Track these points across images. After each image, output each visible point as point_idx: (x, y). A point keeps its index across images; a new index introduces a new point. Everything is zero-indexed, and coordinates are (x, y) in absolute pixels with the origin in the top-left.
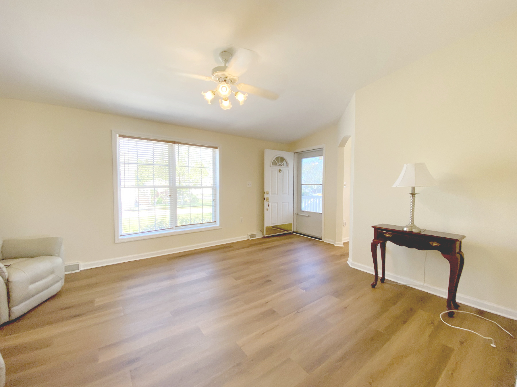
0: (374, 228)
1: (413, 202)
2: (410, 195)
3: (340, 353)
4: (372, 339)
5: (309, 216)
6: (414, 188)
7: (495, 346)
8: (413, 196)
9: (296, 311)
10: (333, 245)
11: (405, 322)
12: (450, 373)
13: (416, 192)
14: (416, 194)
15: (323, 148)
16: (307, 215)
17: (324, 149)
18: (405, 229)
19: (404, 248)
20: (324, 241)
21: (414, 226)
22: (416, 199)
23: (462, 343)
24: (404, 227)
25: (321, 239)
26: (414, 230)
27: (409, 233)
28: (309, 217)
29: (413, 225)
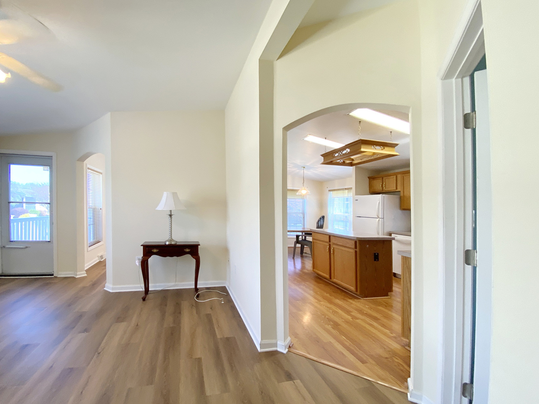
0: (142, 247)
1: (171, 221)
2: (169, 216)
3: (161, 356)
4: (172, 334)
5: (27, 247)
6: (171, 211)
7: (223, 303)
8: (171, 217)
9: (97, 353)
10: (73, 277)
11: (180, 313)
12: (217, 326)
13: (172, 214)
14: (173, 215)
15: (52, 157)
16: (24, 247)
17: (54, 158)
18: (167, 243)
19: (175, 257)
20: (58, 276)
21: (173, 240)
22: (173, 219)
23: (211, 308)
24: (166, 242)
25: (52, 275)
26: (173, 243)
27: (170, 246)
28: (27, 249)
29: (171, 240)
